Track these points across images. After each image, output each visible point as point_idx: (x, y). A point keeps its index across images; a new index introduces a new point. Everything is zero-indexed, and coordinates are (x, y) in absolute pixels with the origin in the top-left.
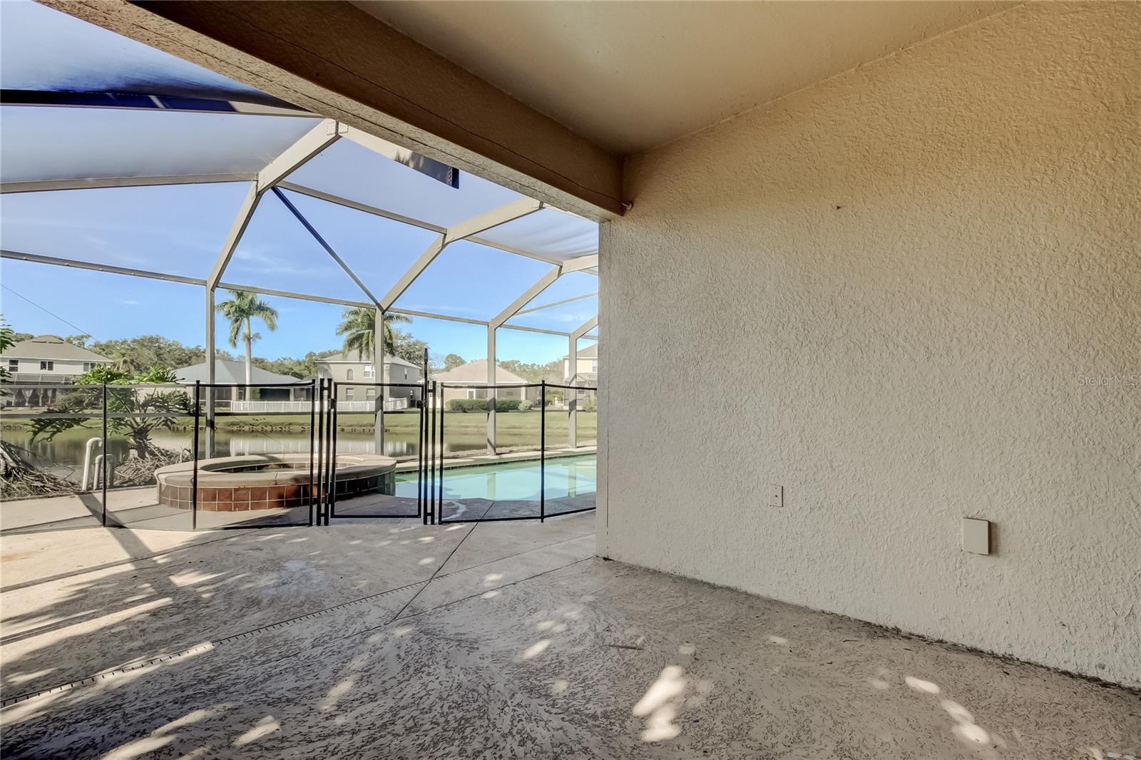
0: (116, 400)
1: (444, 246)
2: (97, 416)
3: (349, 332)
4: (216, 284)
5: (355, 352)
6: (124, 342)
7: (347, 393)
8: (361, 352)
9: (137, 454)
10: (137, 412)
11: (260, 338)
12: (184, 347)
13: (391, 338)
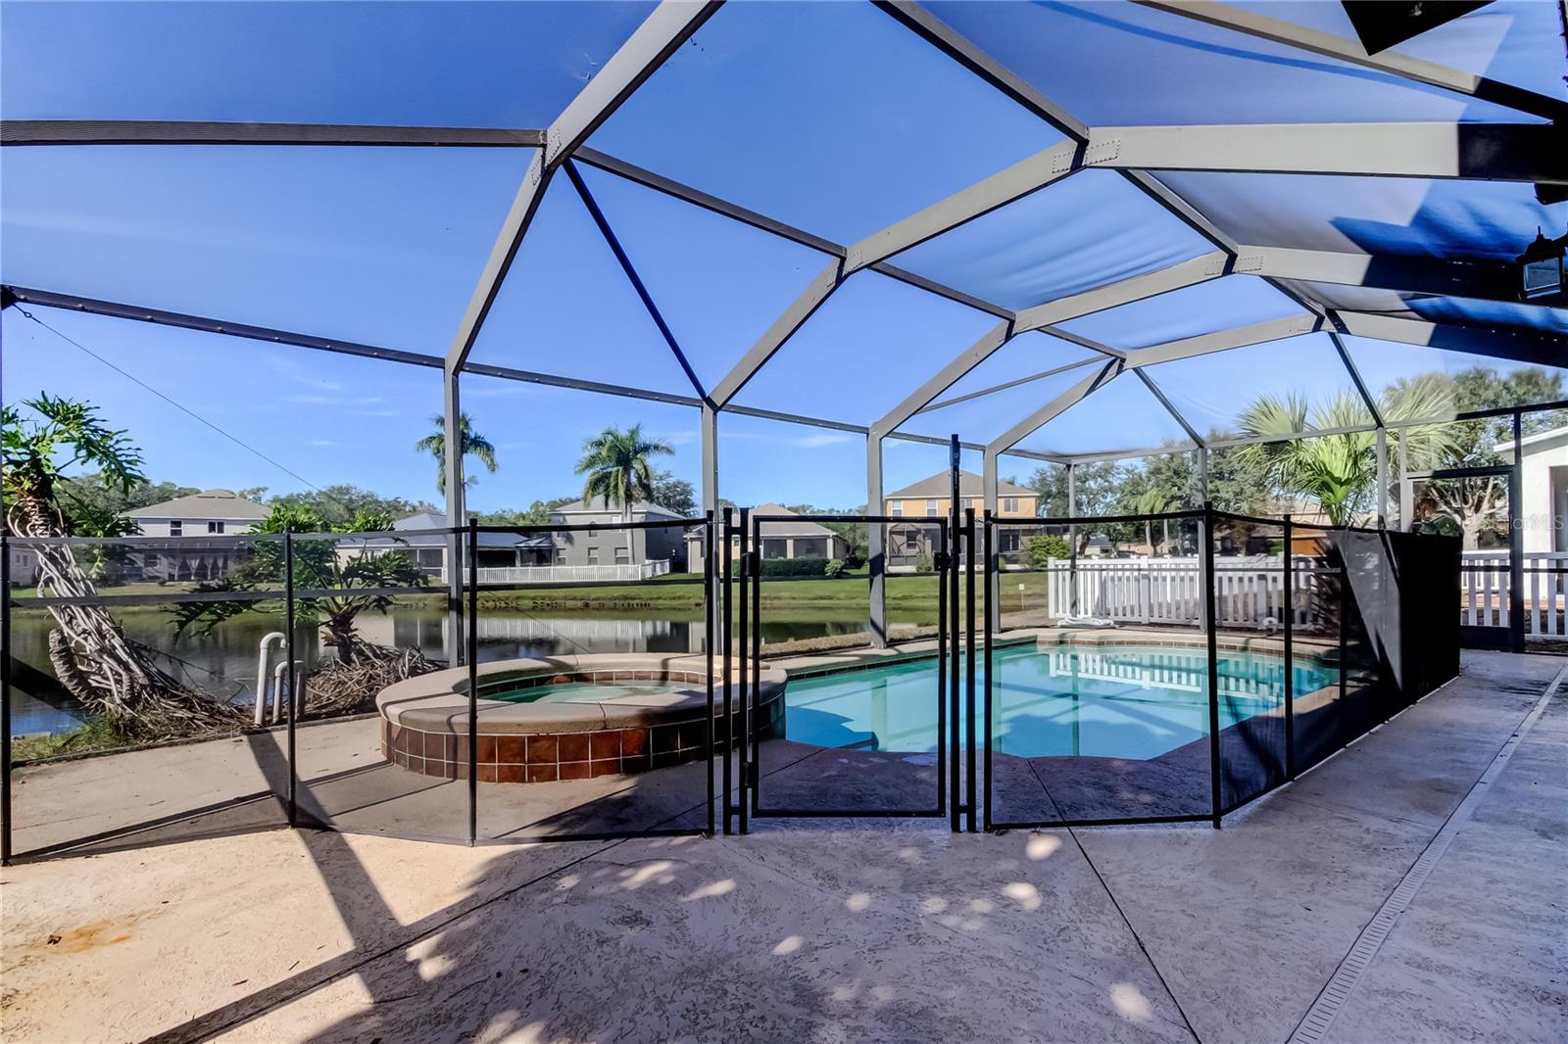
0: (305, 568)
1: (840, 280)
2: (278, 594)
3: (592, 471)
4: (461, 366)
5: (600, 499)
6: (309, 494)
7: (589, 554)
8: (607, 497)
9: (337, 655)
10: (338, 587)
11: (476, 483)
12: (380, 499)
13: (647, 476)
